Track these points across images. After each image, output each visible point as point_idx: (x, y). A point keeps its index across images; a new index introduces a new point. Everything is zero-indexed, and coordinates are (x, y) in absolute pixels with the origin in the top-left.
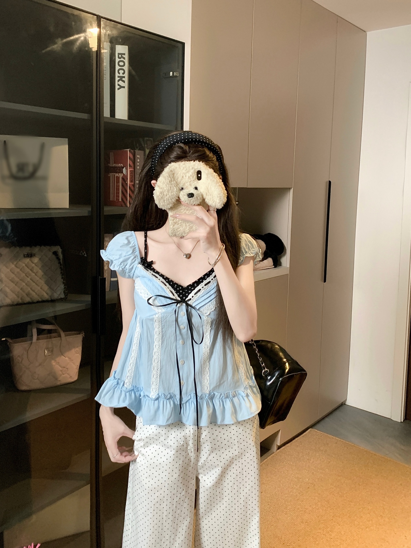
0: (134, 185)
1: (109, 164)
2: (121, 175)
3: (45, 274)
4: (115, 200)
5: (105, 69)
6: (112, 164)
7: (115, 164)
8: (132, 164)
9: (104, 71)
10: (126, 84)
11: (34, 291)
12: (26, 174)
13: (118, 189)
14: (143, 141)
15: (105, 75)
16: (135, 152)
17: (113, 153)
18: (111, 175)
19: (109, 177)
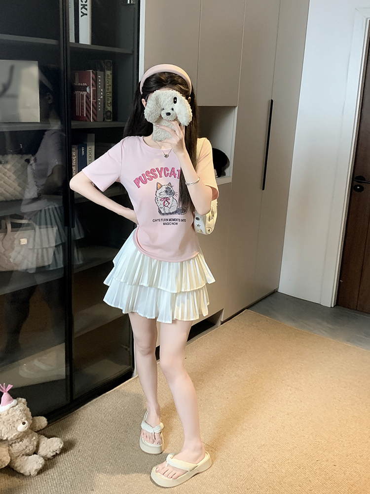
0: (96, 103)
2: (85, 93)
3: (18, 177)
8: (94, 84)
10: (88, 12)
11: (8, 192)
13: (82, 106)
14: (104, 63)
15: (70, 3)
16: (96, 73)
17: (78, 73)
18: (76, 92)
19: (75, 95)
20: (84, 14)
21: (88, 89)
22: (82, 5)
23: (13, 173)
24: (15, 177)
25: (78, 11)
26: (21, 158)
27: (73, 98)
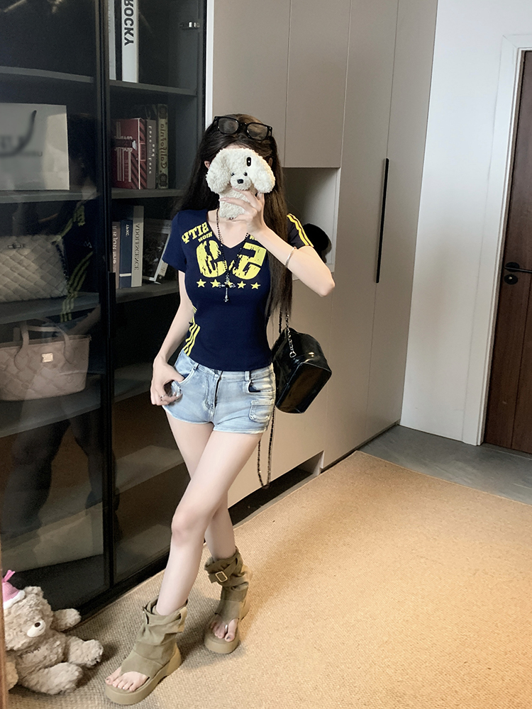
0: (146, 163)
1: (115, 137)
2: (130, 150)
3: (40, 267)
4: (124, 181)
5: (109, 19)
6: (119, 137)
7: (123, 137)
8: (143, 138)
9: (109, 22)
10: (135, 38)
11: (24, 288)
13: (127, 167)
14: (157, 107)
15: (110, 26)
16: (146, 122)
17: (119, 122)
18: (118, 149)
19: (116, 152)
20: (129, 42)
21: (134, 143)
22: (125, 29)
23: (33, 262)
24: (36, 267)
25: (121, 37)
26: (47, 240)
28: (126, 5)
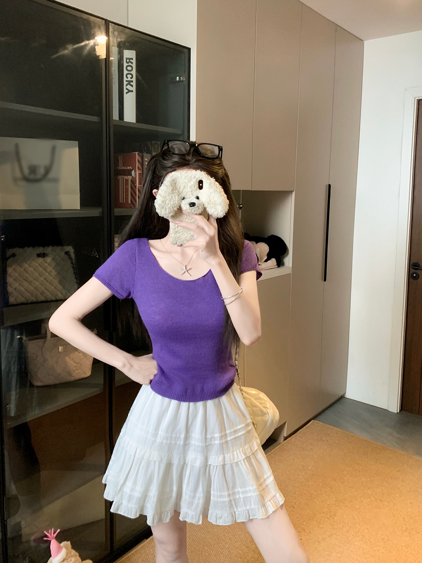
1: (118, 167)
2: (130, 178)
3: (58, 273)
4: (124, 202)
5: (113, 74)
6: (121, 167)
7: (124, 167)
8: (140, 167)
9: (113, 76)
10: (134, 89)
11: (47, 290)
12: (38, 176)
13: (127, 191)
14: (151, 144)
15: (114, 79)
16: (143, 155)
17: (122, 156)
18: (120, 177)
19: (119, 180)
20: (129, 91)
21: (133, 172)
22: (127, 81)
23: (53, 268)
24: (56, 273)
25: (123, 87)
26: (62, 251)
27: (117, 182)
28: (127, 62)
